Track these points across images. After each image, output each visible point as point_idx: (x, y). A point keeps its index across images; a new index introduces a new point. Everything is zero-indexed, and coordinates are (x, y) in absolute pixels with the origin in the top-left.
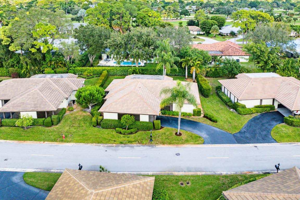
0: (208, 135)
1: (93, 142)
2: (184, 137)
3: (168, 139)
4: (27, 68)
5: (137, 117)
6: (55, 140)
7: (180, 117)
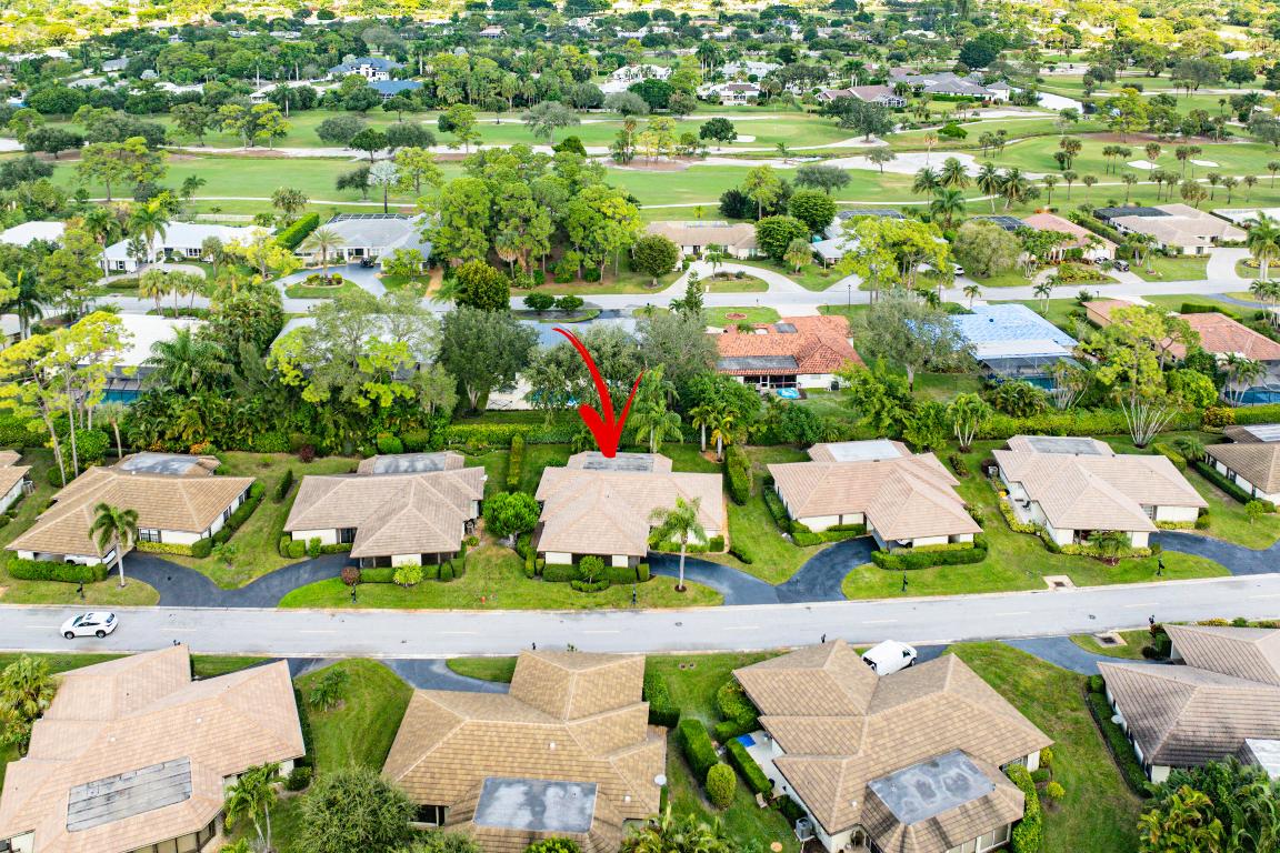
0: (732, 588)
1: (535, 608)
2: (690, 594)
3: (663, 597)
4: (337, 435)
5: (607, 559)
6: (468, 606)
7: (683, 554)
